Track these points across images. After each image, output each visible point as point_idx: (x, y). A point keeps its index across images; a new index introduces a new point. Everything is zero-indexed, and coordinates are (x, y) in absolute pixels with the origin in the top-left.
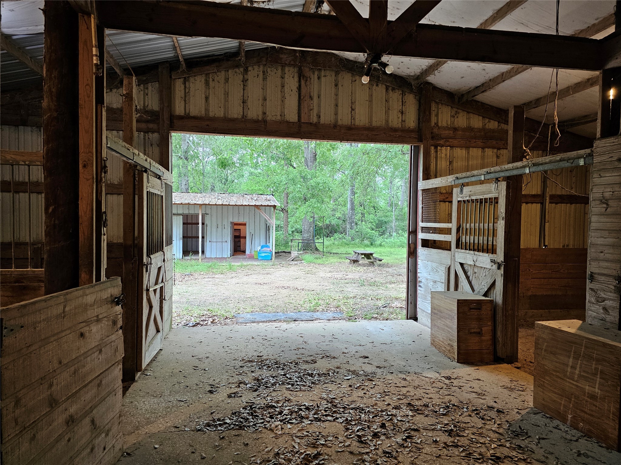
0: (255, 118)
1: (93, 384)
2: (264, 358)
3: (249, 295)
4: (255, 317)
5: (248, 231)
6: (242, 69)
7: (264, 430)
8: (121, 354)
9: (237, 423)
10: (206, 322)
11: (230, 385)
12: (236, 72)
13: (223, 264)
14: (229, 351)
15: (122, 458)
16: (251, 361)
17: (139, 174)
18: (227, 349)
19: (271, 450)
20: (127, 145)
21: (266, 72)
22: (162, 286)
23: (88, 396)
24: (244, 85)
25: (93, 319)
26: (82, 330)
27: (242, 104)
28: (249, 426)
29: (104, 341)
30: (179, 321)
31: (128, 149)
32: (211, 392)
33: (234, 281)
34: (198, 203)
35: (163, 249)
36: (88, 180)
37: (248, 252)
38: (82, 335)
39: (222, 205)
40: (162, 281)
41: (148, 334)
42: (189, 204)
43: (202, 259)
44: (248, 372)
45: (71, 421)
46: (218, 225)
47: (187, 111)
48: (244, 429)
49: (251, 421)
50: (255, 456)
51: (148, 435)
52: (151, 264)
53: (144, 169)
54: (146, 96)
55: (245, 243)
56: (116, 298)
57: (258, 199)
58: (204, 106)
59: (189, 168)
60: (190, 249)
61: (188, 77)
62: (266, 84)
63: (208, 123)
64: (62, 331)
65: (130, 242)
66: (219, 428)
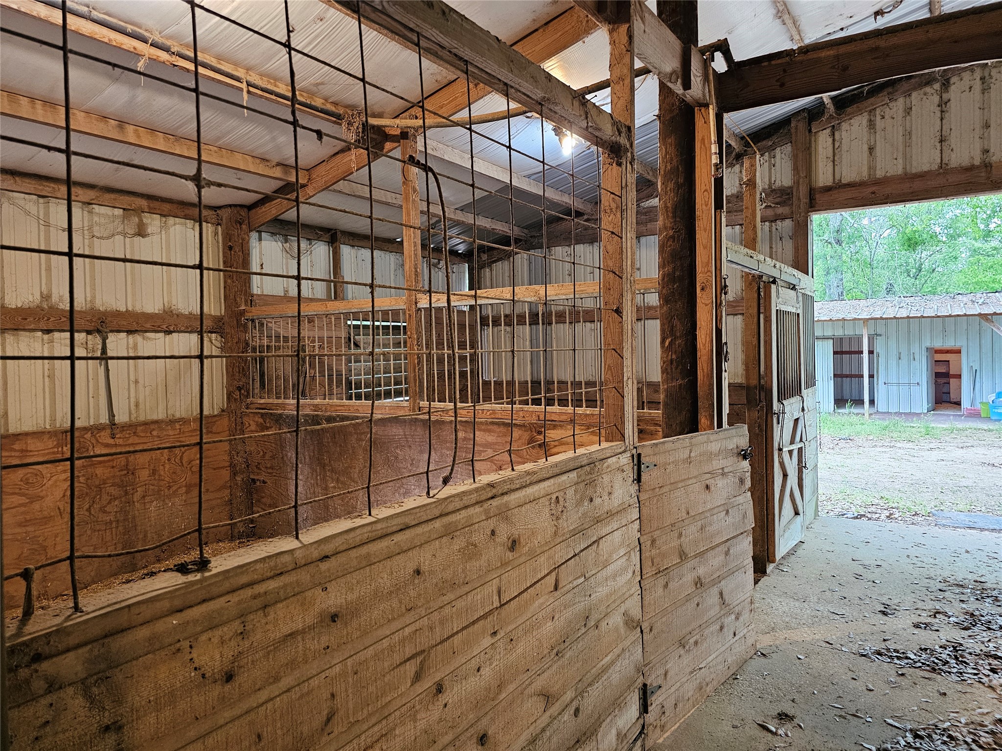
0: (966, 162)
1: (719, 549)
2: (988, 585)
3: (964, 482)
4: (975, 520)
5: (966, 365)
6: (937, 86)
7: (977, 685)
8: (750, 523)
9: (927, 663)
10: (877, 515)
11: (919, 612)
12: (925, 94)
13: (912, 425)
14: (919, 564)
15: (755, 657)
16: (962, 586)
17: (765, 287)
18: (915, 560)
19: (987, 713)
20: (750, 252)
21: (987, 77)
22: (802, 448)
23: (716, 560)
24: (942, 112)
25: (717, 471)
26: (707, 482)
27: (938, 145)
28: (949, 673)
29: (731, 501)
30: (830, 508)
31: (751, 257)
32: (884, 613)
33: (935, 455)
34: (860, 317)
35: (801, 393)
36: (706, 305)
37: (965, 404)
38: (707, 487)
39: (908, 317)
40: (801, 440)
41: (783, 513)
42: (844, 319)
43: (870, 415)
44: (953, 601)
45: (699, 583)
46: (900, 353)
47: (837, 177)
48: (940, 674)
49: (954, 667)
50: (957, 712)
51: (788, 641)
52: (784, 413)
53: (771, 280)
54: (773, 168)
55: (960, 388)
56: (743, 450)
57: (988, 301)
58: (865, 162)
59: (844, 257)
60: (846, 395)
61: (839, 124)
62: (990, 97)
63: (874, 189)
64: (689, 479)
65: (754, 382)
66: (896, 661)
